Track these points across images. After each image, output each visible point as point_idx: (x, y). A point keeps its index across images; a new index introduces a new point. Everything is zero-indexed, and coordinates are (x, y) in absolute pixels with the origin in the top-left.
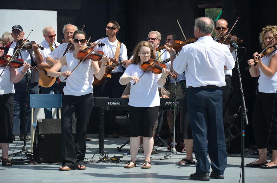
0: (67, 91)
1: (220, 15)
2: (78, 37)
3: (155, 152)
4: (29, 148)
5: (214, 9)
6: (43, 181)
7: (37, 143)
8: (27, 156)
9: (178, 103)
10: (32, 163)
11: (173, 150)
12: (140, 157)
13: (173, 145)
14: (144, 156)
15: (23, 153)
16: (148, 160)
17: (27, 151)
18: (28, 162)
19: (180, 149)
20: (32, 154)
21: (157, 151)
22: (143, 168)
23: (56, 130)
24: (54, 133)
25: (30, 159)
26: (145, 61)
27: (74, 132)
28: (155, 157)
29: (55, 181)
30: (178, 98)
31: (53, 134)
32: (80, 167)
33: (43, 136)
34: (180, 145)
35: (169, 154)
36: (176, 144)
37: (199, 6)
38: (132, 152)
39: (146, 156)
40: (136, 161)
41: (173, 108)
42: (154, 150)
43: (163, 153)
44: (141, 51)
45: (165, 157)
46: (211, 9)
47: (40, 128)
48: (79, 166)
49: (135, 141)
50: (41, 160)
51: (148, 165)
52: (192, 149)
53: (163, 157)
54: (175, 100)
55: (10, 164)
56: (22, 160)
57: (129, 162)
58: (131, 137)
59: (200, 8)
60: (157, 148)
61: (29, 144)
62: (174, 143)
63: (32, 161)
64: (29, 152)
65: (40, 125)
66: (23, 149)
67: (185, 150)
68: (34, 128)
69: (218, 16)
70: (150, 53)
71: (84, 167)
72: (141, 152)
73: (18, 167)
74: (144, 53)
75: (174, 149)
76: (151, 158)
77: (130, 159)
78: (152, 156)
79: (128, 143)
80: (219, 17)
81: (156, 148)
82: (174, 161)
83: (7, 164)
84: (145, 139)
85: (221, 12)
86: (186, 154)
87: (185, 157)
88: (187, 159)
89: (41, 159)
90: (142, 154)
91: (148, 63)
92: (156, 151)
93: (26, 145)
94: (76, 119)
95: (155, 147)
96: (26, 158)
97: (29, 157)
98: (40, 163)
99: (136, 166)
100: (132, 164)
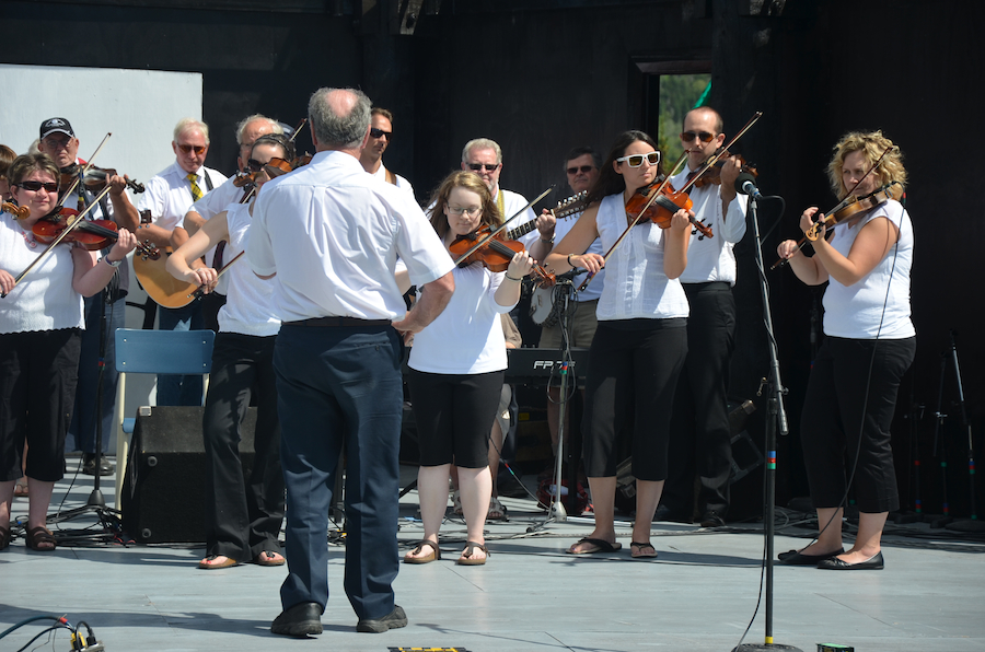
0: (228, 321)
1: (705, 95)
3: (498, 516)
4: (110, 498)
5: (687, 79)
6: (152, 599)
7: (134, 482)
8: (104, 520)
9: (573, 364)
10: (119, 542)
11: (554, 510)
12: (453, 529)
13: (556, 493)
14: (465, 528)
15: (92, 513)
16: (479, 538)
17: (103, 505)
18: (106, 540)
19: (575, 506)
20: (119, 516)
21: (505, 510)
22: (460, 563)
23: (189, 442)
24: (188, 451)
25: (112, 529)
26: (460, 233)
27: (247, 445)
28: (498, 529)
29: (190, 598)
30: (574, 349)
31: (184, 455)
32: (266, 558)
33: (153, 461)
34: (578, 495)
35: (543, 523)
36: (565, 490)
37: (642, 67)
38: (425, 511)
39: (471, 525)
40: (441, 542)
41: (557, 379)
42: (497, 509)
43: (527, 519)
45: (529, 530)
46: (677, 78)
47: (145, 436)
48: (264, 554)
49: (434, 479)
50: (147, 534)
51: (478, 553)
52: (613, 508)
53: (524, 529)
54: (565, 356)
55: (48, 544)
56: (86, 532)
57: (418, 544)
58: (421, 468)
59: (645, 74)
60: (504, 501)
61: (110, 484)
62: (559, 489)
63: (119, 535)
64: (110, 510)
65: (144, 426)
66: (91, 500)
67: (591, 510)
68: (127, 433)
69: (698, 99)
71: (277, 557)
72: (454, 513)
73: (76, 556)
74: (460, 210)
75: (560, 507)
76: (486, 532)
77: (420, 536)
78: (489, 528)
79: (414, 485)
80: (701, 101)
81: (502, 503)
82: (559, 544)
83: (41, 544)
84: (463, 473)
85: (710, 86)
86: (593, 521)
87: (589, 531)
88: (597, 537)
89: (147, 530)
90: (460, 520)
91: (470, 238)
92: (502, 513)
93: (101, 488)
95: (499, 498)
96: (99, 527)
97: (108, 524)
98: (142, 542)
99: (439, 559)
100: (427, 550)
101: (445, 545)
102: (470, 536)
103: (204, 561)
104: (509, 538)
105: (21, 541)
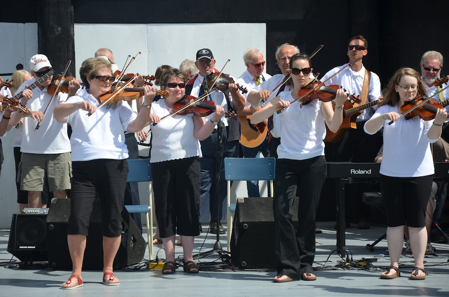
0: (284, 152)
2: (298, 65)
3: (431, 253)
4: (225, 245)
7: (236, 237)
8: (222, 257)
10: (230, 268)
12: (407, 260)
14: (413, 260)
15: (216, 253)
16: (421, 265)
17: (221, 249)
18: (224, 268)
20: (230, 255)
21: (435, 250)
22: (411, 278)
23: (265, 216)
24: (264, 221)
25: (227, 262)
26: (407, 100)
27: (295, 218)
28: (431, 260)
31: (261, 223)
32: (306, 276)
33: (246, 226)
38: (391, 251)
39: (416, 258)
42: (430, 249)
43: (446, 255)
44: (402, 83)
47: (241, 213)
48: (305, 274)
49: (395, 234)
50: (244, 264)
51: (421, 273)
53: (446, 260)
55: (195, 269)
56: (213, 263)
57: (388, 269)
58: (388, 228)
60: (434, 245)
61: (224, 238)
63: (230, 265)
64: (225, 252)
65: (240, 208)
66: (215, 247)
68: (232, 212)
70: (416, 87)
71: (312, 276)
72: (407, 252)
73: (209, 276)
74: (407, 87)
76: (425, 262)
77: (389, 264)
78: (426, 260)
79: (384, 237)
81: (433, 246)
83: (192, 269)
84: (412, 230)
89: (244, 262)
90: (410, 256)
92: (433, 251)
93: (220, 241)
94: (298, 198)
95: (431, 243)
96: (220, 261)
97: (225, 259)
98: (242, 268)
99: (400, 276)
100: (393, 272)
101: (402, 269)
102: (416, 264)
103: (276, 278)
104: (438, 265)
105: (181, 269)
